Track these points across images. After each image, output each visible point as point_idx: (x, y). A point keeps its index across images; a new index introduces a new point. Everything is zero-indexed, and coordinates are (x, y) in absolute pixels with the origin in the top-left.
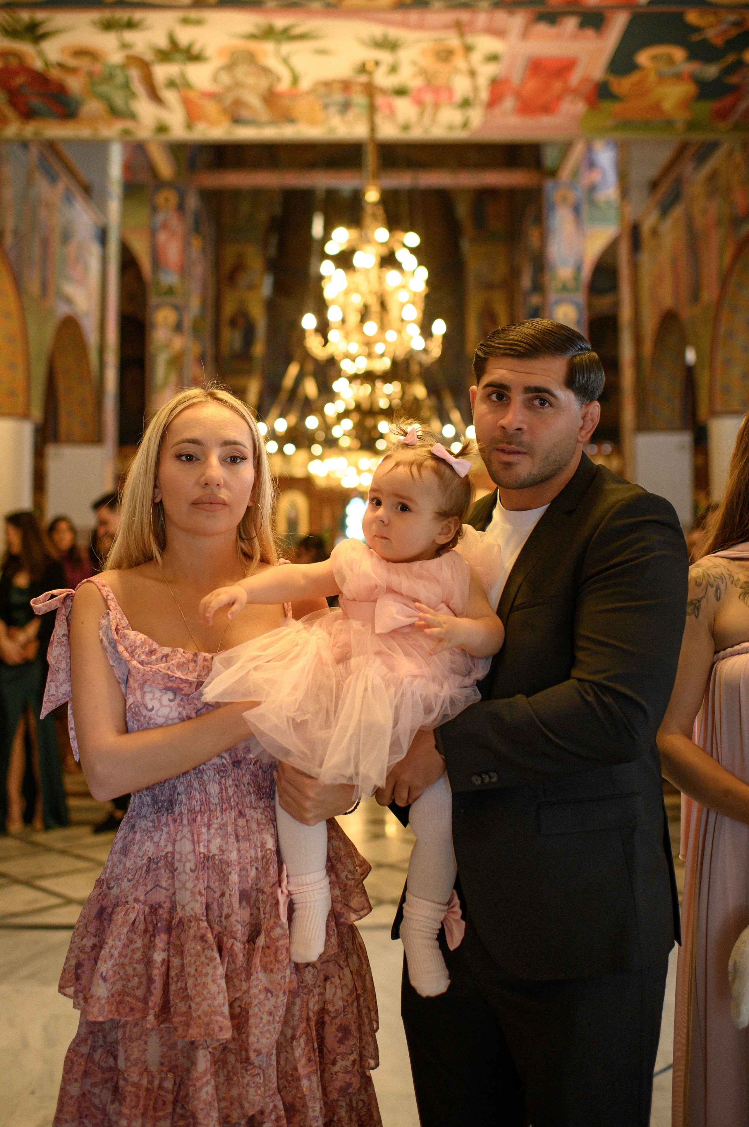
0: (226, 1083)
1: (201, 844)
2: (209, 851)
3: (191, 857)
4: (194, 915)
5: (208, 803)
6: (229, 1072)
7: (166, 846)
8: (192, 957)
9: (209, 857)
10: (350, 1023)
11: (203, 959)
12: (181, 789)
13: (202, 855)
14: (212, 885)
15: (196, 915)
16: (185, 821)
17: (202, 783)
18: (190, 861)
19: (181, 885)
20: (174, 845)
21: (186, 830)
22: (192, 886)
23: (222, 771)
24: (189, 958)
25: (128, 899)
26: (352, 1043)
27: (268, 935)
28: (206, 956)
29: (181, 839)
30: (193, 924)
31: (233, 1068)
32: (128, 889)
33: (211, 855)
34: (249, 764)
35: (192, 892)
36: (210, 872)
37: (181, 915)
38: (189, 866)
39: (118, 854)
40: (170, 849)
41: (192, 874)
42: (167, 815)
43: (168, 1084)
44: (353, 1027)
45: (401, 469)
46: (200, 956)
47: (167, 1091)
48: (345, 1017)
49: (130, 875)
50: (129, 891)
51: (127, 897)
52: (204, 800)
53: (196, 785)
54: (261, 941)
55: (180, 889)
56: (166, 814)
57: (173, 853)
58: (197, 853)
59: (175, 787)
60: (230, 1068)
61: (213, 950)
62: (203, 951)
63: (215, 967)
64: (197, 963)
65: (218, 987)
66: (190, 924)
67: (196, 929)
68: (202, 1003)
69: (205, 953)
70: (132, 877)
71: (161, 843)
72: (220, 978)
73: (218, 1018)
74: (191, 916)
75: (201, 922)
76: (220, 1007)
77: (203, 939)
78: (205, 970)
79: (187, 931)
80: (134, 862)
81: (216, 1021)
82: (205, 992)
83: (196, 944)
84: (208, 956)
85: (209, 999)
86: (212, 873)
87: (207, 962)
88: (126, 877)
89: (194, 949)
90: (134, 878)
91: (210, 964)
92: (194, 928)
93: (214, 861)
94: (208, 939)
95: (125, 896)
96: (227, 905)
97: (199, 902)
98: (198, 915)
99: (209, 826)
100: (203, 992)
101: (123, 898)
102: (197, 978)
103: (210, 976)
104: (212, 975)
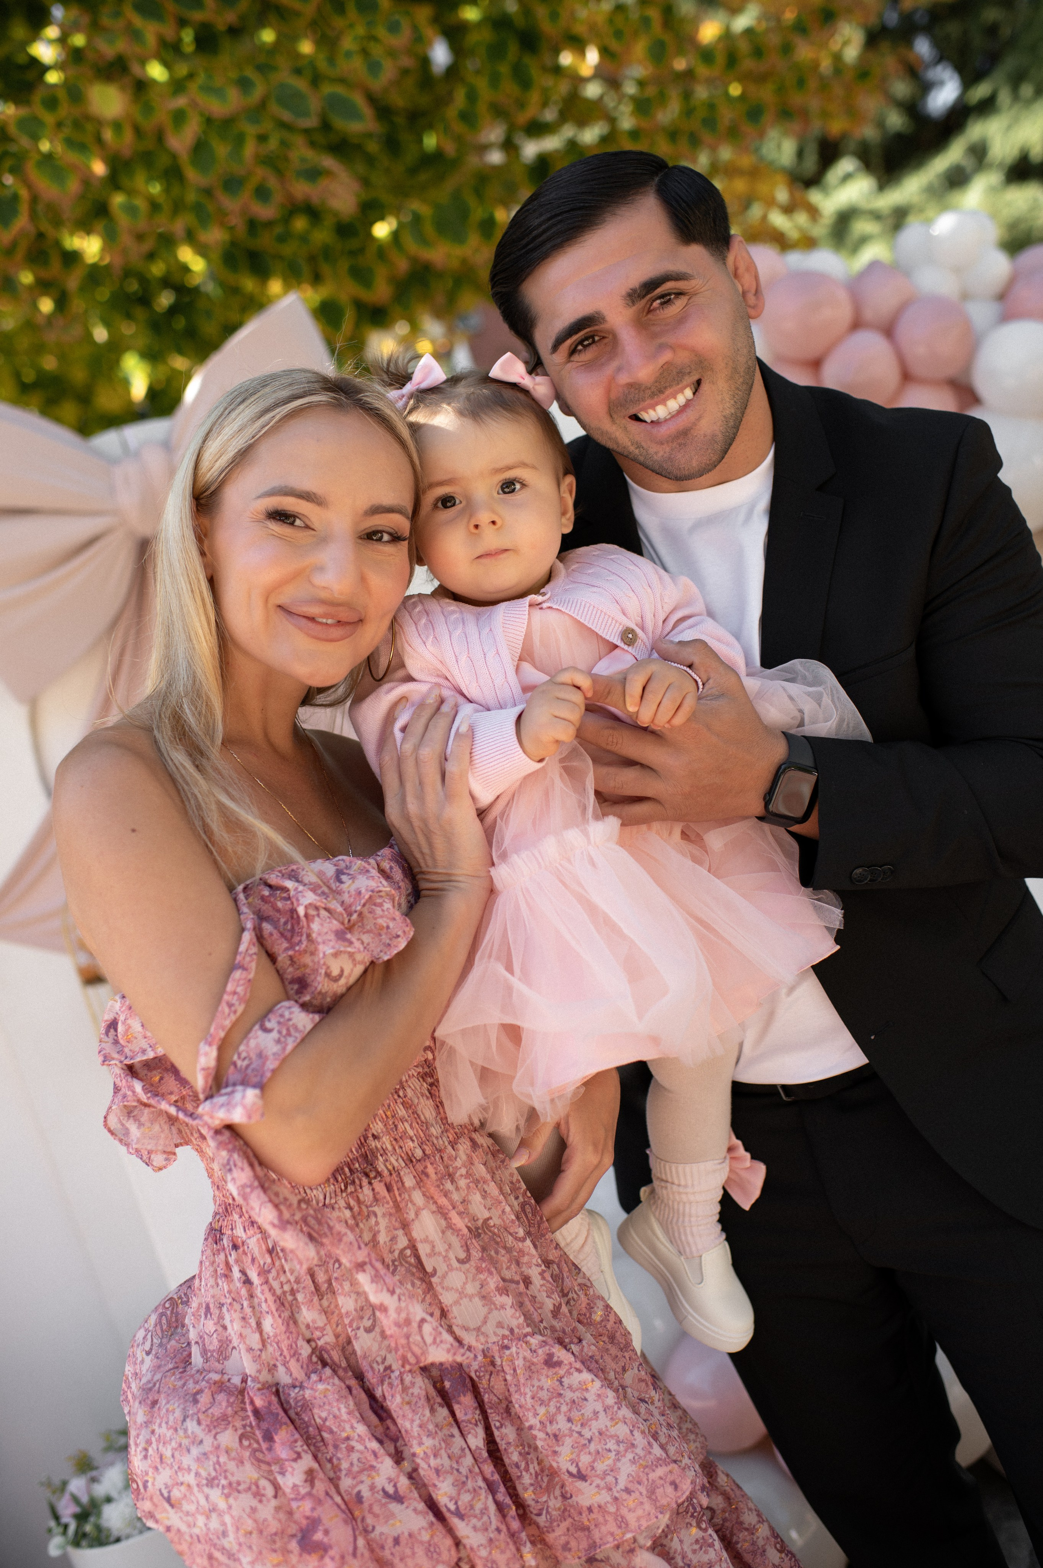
2: (474, 1219)
3: (449, 1238)
5: (428, 1137)
7: (393, 1239)
8: (547, 1405)
9: (477, 1228)
11: (569, 1395)
13: (465, 1230)
15: (512, 1331)
16: (409, 1181)
18: (451, 1248)
19: (456, 1296)
20: (408, 1234)
21: (418, 1197)
22: (476, 1288)
25: (387, 1363)
28: (570, 1387)
29: (417, 1215)
32: (375, 1347)
33: (480, 1223)
35: (484, 1297)
36: (493, 1253)
37: (481, 1347)
38: (452, 1256)
40: (403, 1242)
41: (465, 1267)
42: (370, 1183)
46: (560, 1395)
49: (365, 1320)
50: (380, 1348)
51: (384, 1359)
52: (422, 1135)
53: (402, 1112)
55: (457, 1303)
56: (365, 1181)
57: (413, 1247)
58: (458, 1228)
61: (579, 1371)
62: (561, 1383)
63: (599, 1396)
64: (564, 1408)
65: (625, 1423)
66: (507, 1352)
67: (528, 1354)
68: (619, 1464)
69: (566, 1384)
70: (371, 1322)
71: (383, 1238)
72: (619, 1408)
73: (660, 1471)
74: (504, 1337)
75: (529, 1338)
76: (650, 1453)
77: (550, 1362)
78: (588, 1411)
79: (506, 1369)
80: (358, 1293)
81: (661, 1478)
82: (611, 1445)
83: (539, 1380)
84: (575, 1385)
85: (626, 1451)
86: (497, 1253)
87: (579, 1395)
88: (358, 1328)
89: (542, 1389)
90: (374, 1321)
91: (587, 1395)
92: (521, 1356)
93: (490, 1231)
94: (562, 1358)
95: (379, 1359)
96: (545, 1294)
97: (508, 1307)
98: (516, 1330)
99: (451, 1177)
100: (607, 1447)
101: (375, 1365)
102: (579, 1433)
103: (602, 1414)
104: (605, 1410)
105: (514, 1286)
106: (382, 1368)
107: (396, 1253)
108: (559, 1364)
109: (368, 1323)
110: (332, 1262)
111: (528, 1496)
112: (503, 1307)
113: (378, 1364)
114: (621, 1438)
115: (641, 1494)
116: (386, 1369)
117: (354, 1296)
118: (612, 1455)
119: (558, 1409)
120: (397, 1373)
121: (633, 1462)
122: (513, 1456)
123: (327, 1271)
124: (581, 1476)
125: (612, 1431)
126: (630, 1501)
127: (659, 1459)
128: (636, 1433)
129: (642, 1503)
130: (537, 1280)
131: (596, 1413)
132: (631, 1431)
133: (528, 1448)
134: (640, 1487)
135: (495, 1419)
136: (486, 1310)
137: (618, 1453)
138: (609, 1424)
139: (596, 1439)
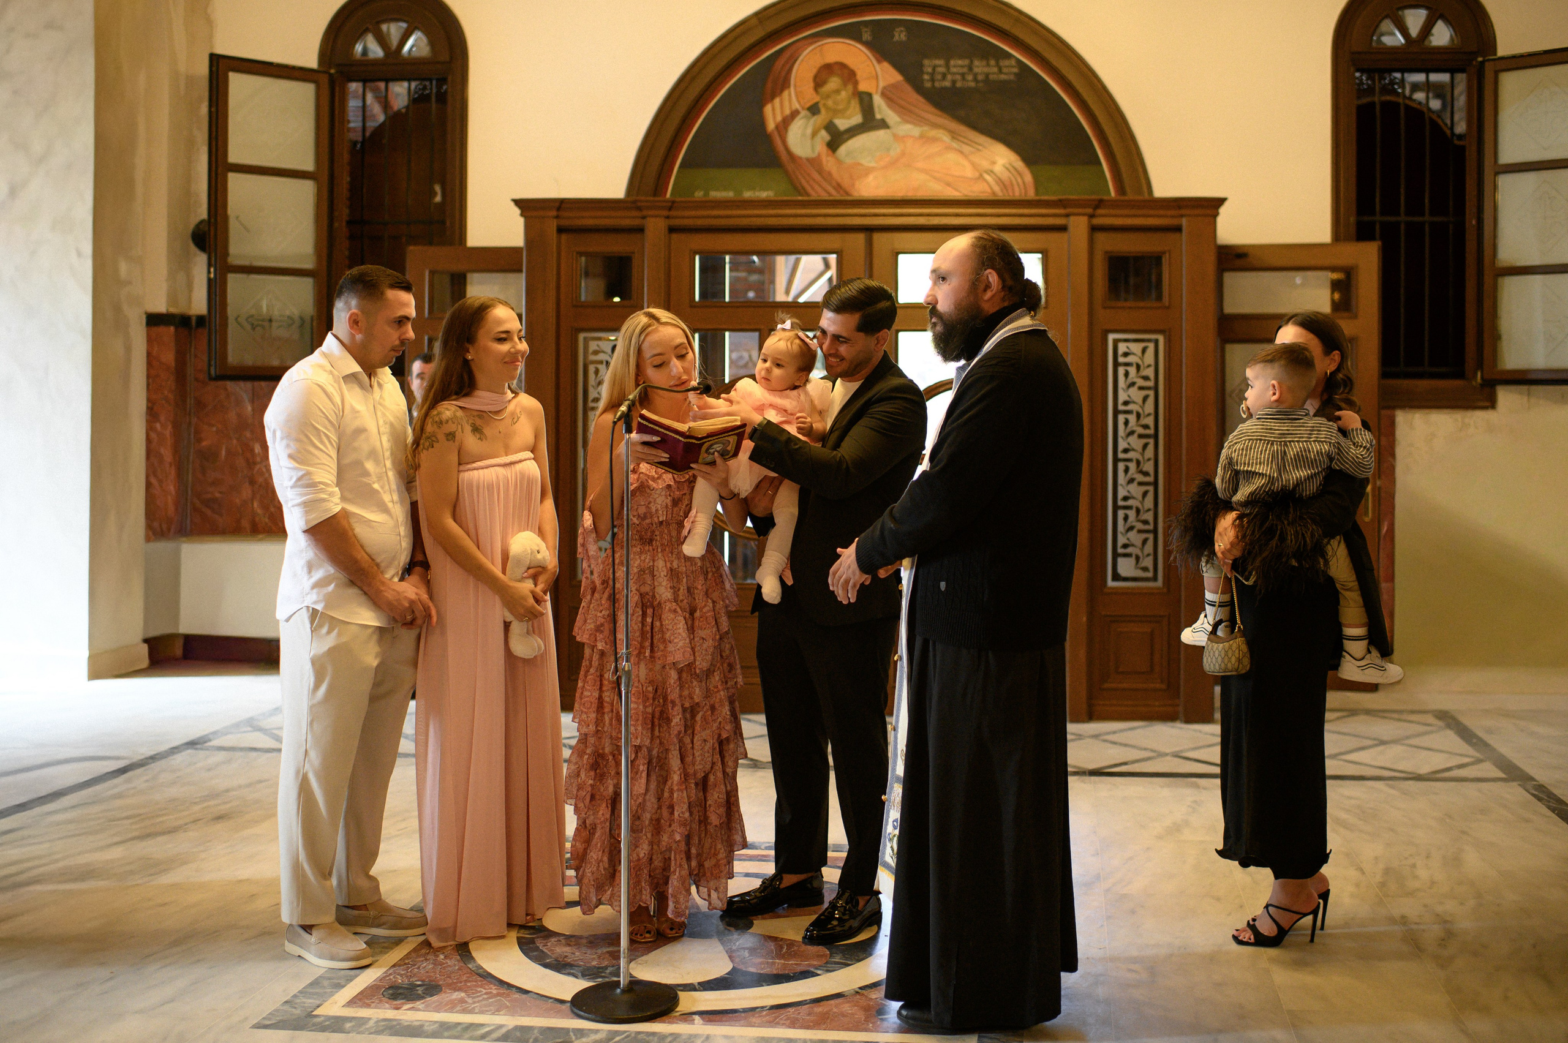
5: (671, 540)
7: (649, 562)
9: (672, 569)
12: (657, 533)
15: (669, 599)
16: (659, 550)
17: (669, 531)
20: (654, 562)
21: (660, 555)
27: (701, 611)
29: (658, 559)
33: (674, 569)
35: (666, 588)
36: (674, 577)
37: (659, 599)
38: (662, 574)
40: (651, 564)
42: (650, 546)
43: (650, 689)
45: (781, 342)
47: (650, 692)
53: (666, 531)
54: (697, 614)
55: (658, 586)
57: (653, 566)
59: (654, 532)
61: (681, 617)
63: (683, 624)
68: (680, 643)
71: (647, 561)
77: (675, 611)
93: (676, 572)
99: (672, 553)
107: (649, 566)
108: (677, 613)
111: (655, 641)
112: (670, 592)
114: (683, 636)
122: (656, 629)
124: (670, 642)
126: (678, 652)
130: (681, 590)
133: (661, 631)
135: (655, 619)
136: (665, 591)
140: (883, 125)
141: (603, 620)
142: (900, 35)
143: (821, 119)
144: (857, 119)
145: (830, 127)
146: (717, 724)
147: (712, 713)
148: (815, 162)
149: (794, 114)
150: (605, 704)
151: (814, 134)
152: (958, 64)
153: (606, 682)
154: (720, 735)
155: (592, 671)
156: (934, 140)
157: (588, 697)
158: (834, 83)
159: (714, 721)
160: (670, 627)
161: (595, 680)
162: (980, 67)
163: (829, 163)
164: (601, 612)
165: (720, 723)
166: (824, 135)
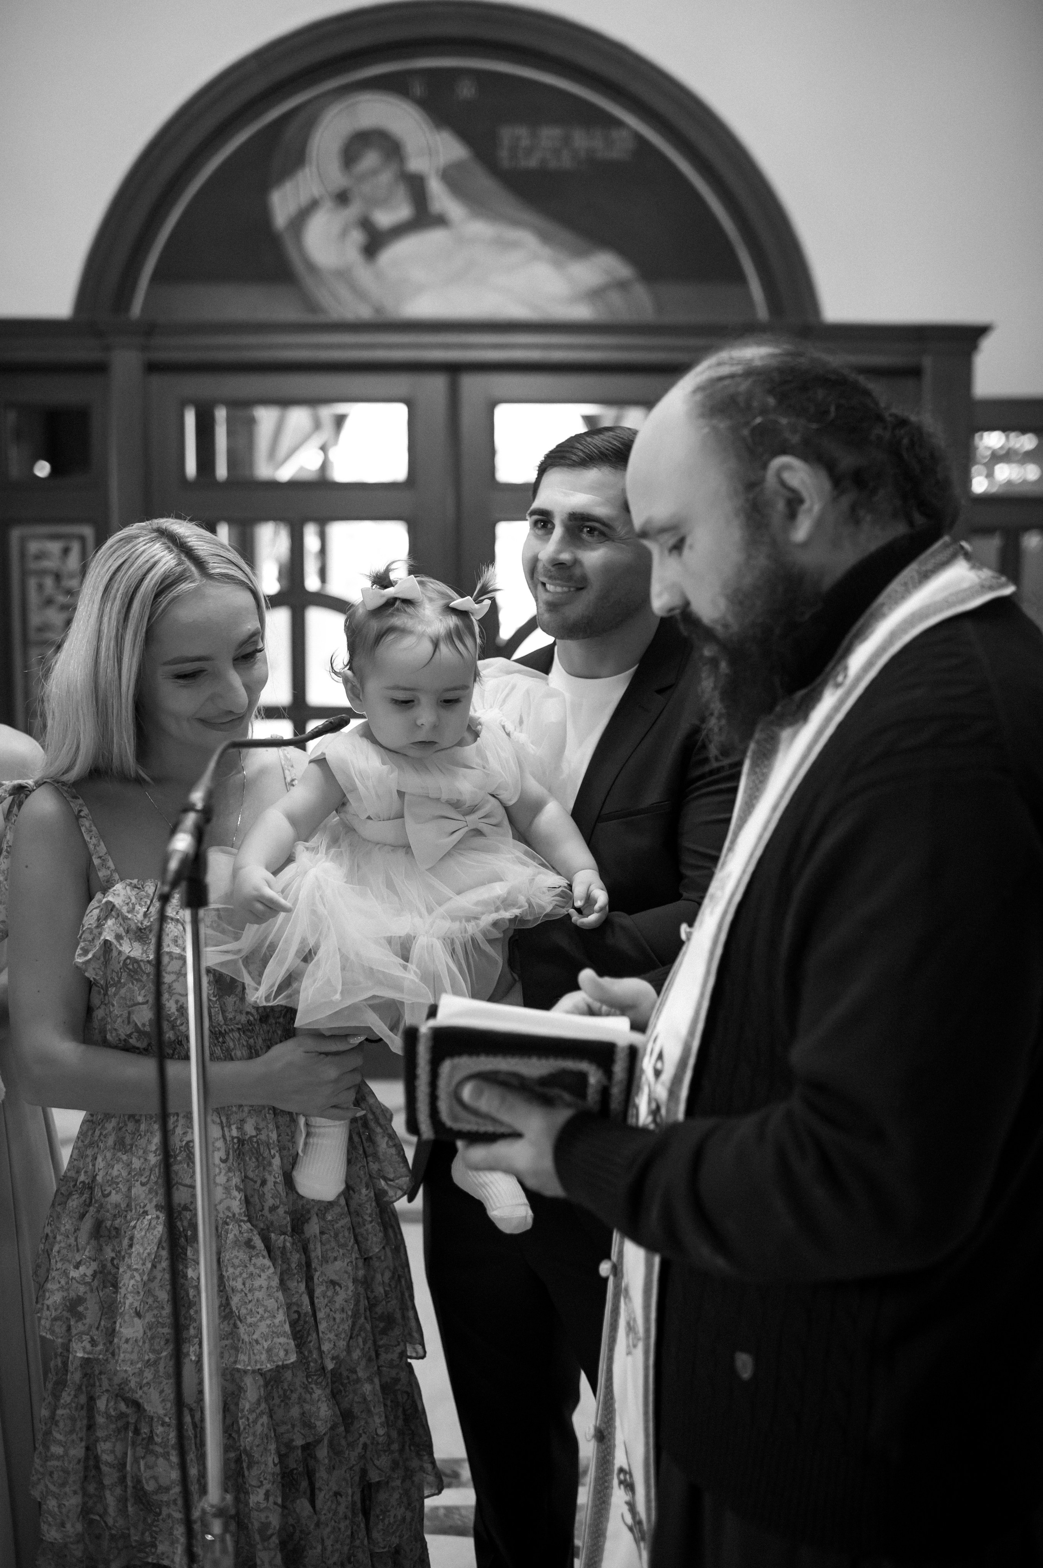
0: (283, 1404)
1: (234, 1127)
2: (244, 1134)
3: (220, 1144)
4: (230, 1215)
6: (285, 1391)
7: (185, 1133)
9: (244, 1140)
10: (394, 1310)
11: (251, 1269)
13: (235, 1141)
14: (251, 1174)
15: (234, 1215)
18: (219, 1149)
22: (225, 1180)
23: (248, 1030)
24: (231, 1270)
25: (146, 1209)
26: (398, 1333)
28: (255, 1265)
30: (231, 1227)
31: (289, 1385)
32: (143, 1196)
33: (247, 1137)
34: (279, 1018)
35: (226, 1188)
38: (218, 1155)
39: (112, 1151)
41: (222, 1165)
44: (398, 1315)
46: (246, 1266)
48: (389, 1304)
49: (143, 1177)
50: (145, 1198)
51: (145, 1206)
58: (228, 1139)
60: (286, 1387)
61: (264, 1257)
62: (250, 1260)
63: (269, 1277)
64: (244, 1275)
65: (277, 1301)
66: (226, 1227)
67: (237, 1233)
68: (259, 1324)
69: (253, 1262)
70: (146, 1180)
72: (277, 1291)
73: (282, 1340)
74: (228, 1217)
75: (242, 1223)
76: (282, 1326)
77: (249, 1244)
78: (257, 1283)
79: (223, 1236)
80: (146, 1160)
81: (280, 1344)
82: (261, 1310)
83: (238, 1252)
84: (259, 1264)
85: (267, 1318)
86: (250, 1159)
87: (258, 1272)
88: (137, 1181)
89: (237, 1258)
90: (149, 1180)
91: (262, 1274)
92: (233, 1233)
93: (252, 1144)
94: (256, 1245)
95: (142, 1205)
96: (270, 1195)
97: (237, 1200)
98: (237, 1216)
100: (258, 1310)
101: (138, 1207)
102: (246, 1294)
103: (264, 1290)
104: (268, 1288)
105: (252, 1183)
106: (142, 1211)
107: (184, 1143)
108: (254, 1248)
109: (144, 1180)
110: (138, 1134)
112: (235, 1198)
113: (140, 1207)
114: (269, 1309)
115: (263, 1347)
116: (144, 1212)
117: (142, 1160)
118: (259, 1316)
119: (241, 1274)
120: (149, 1217)
121: (269, 1326)
123: (133, 1138)
125: (265, 1303)
127: (285, 1332)
128: (281, 1311)
129: (262, 1353)
131: (261, 1287)
132: (278, 1308)
134: (265, 1343)
136: (224, 1196)
137: (262, 1317)
138: (265, 1297)
139: (254, 1303)
140: (440, 221)
141: (82, 1289)
142: (466, 90)
143: (353, 211)
144: (403, 212)
145: (366, 224)
146: (359, 1449)
147: (347, 1431)
148: (344, 274)
149: (313, 205)
150: (105, 1469)
151: (344, 233)
152: (550, 135)
153: (101, 1420)
154: (364, 1472)
155: (66, 1397)
156: (514, 245)
157: (58, 1458)
158: (370, 159)
159: (351, 1445)
160: (239, 1285)
161: (73, 1419)
162: (581, 140)
163: (363, 274)
164: (77, 1267)
165: (365, 1446)
166: (357, 237)
